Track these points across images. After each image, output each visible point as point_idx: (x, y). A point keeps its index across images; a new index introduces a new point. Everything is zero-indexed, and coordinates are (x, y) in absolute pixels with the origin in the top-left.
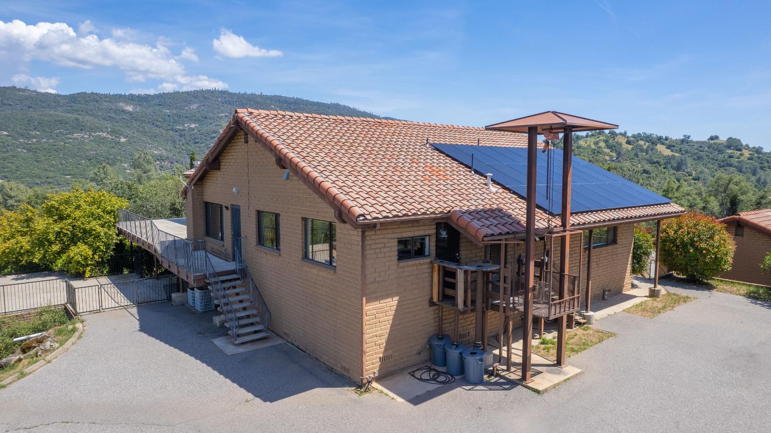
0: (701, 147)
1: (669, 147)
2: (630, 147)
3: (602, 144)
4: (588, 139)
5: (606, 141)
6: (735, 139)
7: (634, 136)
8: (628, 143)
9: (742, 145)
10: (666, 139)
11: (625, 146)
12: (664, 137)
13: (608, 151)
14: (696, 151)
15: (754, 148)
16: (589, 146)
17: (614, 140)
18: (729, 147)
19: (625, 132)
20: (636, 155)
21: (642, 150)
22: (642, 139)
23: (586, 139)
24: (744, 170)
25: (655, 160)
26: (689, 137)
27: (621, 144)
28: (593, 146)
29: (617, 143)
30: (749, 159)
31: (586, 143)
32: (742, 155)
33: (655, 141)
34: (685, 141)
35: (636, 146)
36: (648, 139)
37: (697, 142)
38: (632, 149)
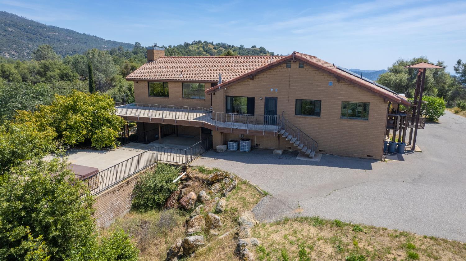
0: (249, 52)
1: (234, 51)
2: (216, 51)
3: (201, 49)
4: (193, 45)
5: (203, 48)
6: (263, 48)
7: (217, 45)
8: (215, 48)
9: (266, 51)
11: (214, 50)
12: (231, 46)
13: (205, 53)
15: (271, 52)
16: (195, 50)
17: (207, 46)
18: (261, 52)
19: (212, 42)
22: (221, 47)
23: (192, 46)
26: (243, 46)
27: (211, 49)
28: (197, 50)
29: (209, 48)
31: (193, 48)
33: (228, 47)
34: (241, 48)
35: (219, 51)
36: (224, 47)
37: (247, 49)
38: (217, 52)
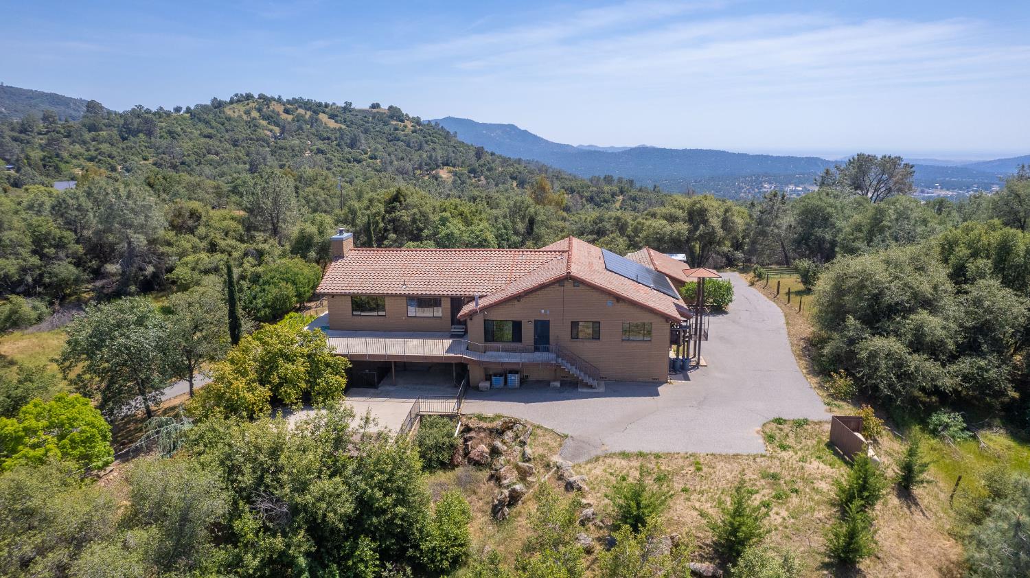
0: (366, 117)
1: (332, 117)
2: (290, 117)
3: (255, 114)
4: (235, 105)
5: (259, 110)
6: (395, 107)
7: (289, 102)
8: (287, 111)
9: (403, 115)
10: (327, 106)
11: (284, 116)
12: (324, 104)
13: (264, 123)
14: (361, 122)
15: (413, 118)
16: (240, 116)
17: (269, 107)
18: (392, 117)
19: (280, 96)
20: (301, 128)
21: (306, 122)
22: (300, 107)
23: (231, 106)
24: (412, 145)
25: (325, 135)
26: (351, 104)
27: (278, 114)
28: (245, 117)
29: (273, 111)
30: (413, 132)
31: (234, 112)
32: (405, 126)
33: (316, 108)
34: (347, 108)
35: (297, 116)
36: (307, 107)
37: (360, 111)
38: (293, 120)
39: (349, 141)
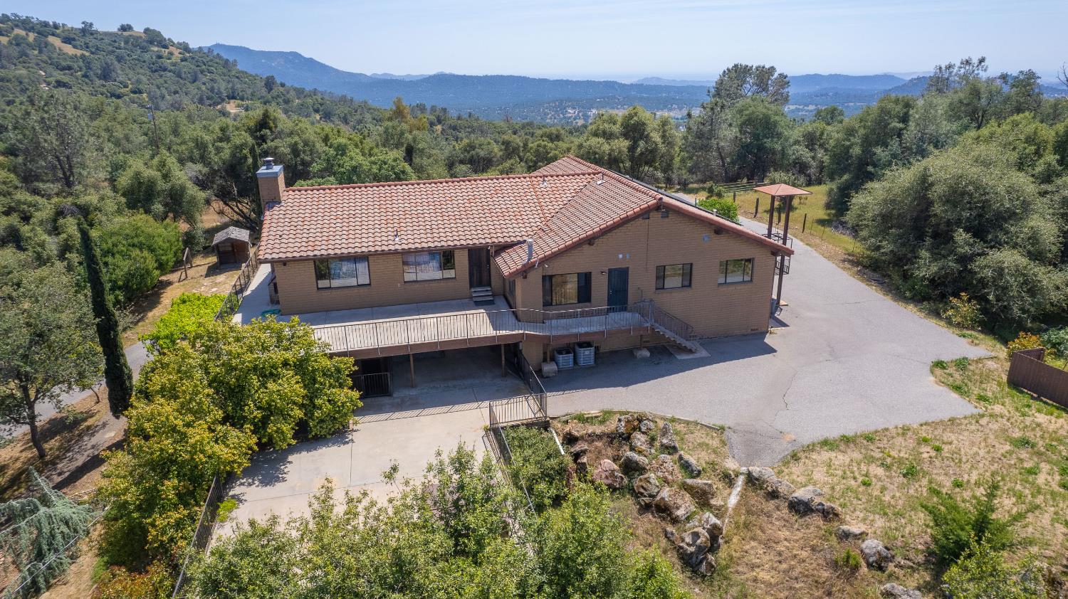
0: (115, 41)
1: (67, 40)
2: (4, 40)
6: (154, 31)
9: (164, 39)
10: (56, 26)
12: (51, 24)
14: (110, 48)
15: (180, 44)
18: (151, 42)
20: (24, 54)
21: (31, 47)
22: (17, 26)
24: (183, 75)
25: (64, 64)
26: (91, 25)
30: (182, 60)
32: (171, 54)
33: (44, 29)
34: (87, 30)
35: (15, 39)
36: (27, 27)
37: (106, 34)
38: (10, 43)
39: (99, 72)
